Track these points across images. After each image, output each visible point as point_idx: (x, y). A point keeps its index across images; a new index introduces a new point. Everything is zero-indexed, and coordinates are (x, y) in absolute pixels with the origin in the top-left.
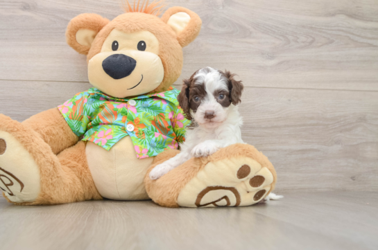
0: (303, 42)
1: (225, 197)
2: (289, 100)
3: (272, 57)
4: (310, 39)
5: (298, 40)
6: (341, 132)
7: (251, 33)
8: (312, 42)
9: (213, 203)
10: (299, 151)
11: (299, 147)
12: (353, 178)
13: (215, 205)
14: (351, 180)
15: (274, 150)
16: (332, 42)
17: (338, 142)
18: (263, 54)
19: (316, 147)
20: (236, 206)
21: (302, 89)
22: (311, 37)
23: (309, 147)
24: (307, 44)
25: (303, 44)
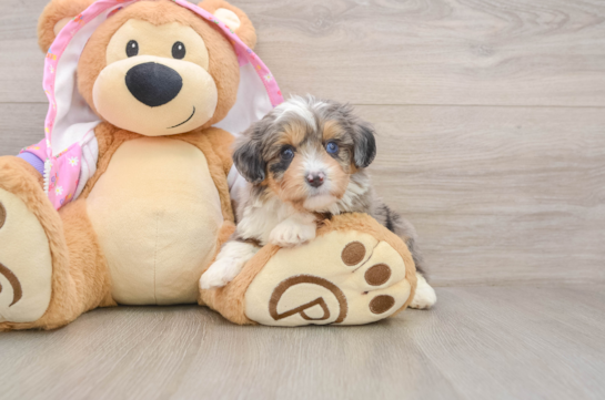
1: (320, 301)
2: (519, 127)
3: (489, 52)
4: (560, 17)
5: (538, 20)
7: (452, 10)
8: (564, 22)
9: (300, 310)
10: (534, 215)
11: (535, 209)
15: (490, 215)
18: (472, 47)
19: (564, 208)
21: (542, 106)
22: (562, 13)
23: (553, 207)
24: (555, 26)
25: (546, 27)
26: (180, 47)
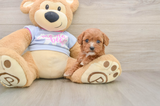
0: (150, 2)
2: (142, 30)
3: (134, 10)
8: (154, 1)
9: (96, 80)
10: (146, 53)
18: (130, 8)
19: (154, 51)
21: (148, 24)
23: (151, 51)
24: (152, 3)
25: (149, 3)
26: (60, 8)
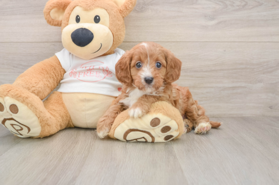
0: (238, 6)
1: (144, 138)
2: (225, 51)
3: (212, 19)
4: (244, 3)
5: (234, 5)
6: (264, 73)
8: (245, 5)
10: (231, 87)
11: (231, 85)
12: (271, 107)
13: (136, 141)
14: (269, 109)
15: (212, 87)
16: (261, 5)
17: (260, 81)
18: (206, 16)
19: (243, 85)
20: (153, 142)
21: (235, 42)
22: (244, 1)
23: (238, 84)
24: (241, 7)
25: (237, 8)
26: (98, 18)
